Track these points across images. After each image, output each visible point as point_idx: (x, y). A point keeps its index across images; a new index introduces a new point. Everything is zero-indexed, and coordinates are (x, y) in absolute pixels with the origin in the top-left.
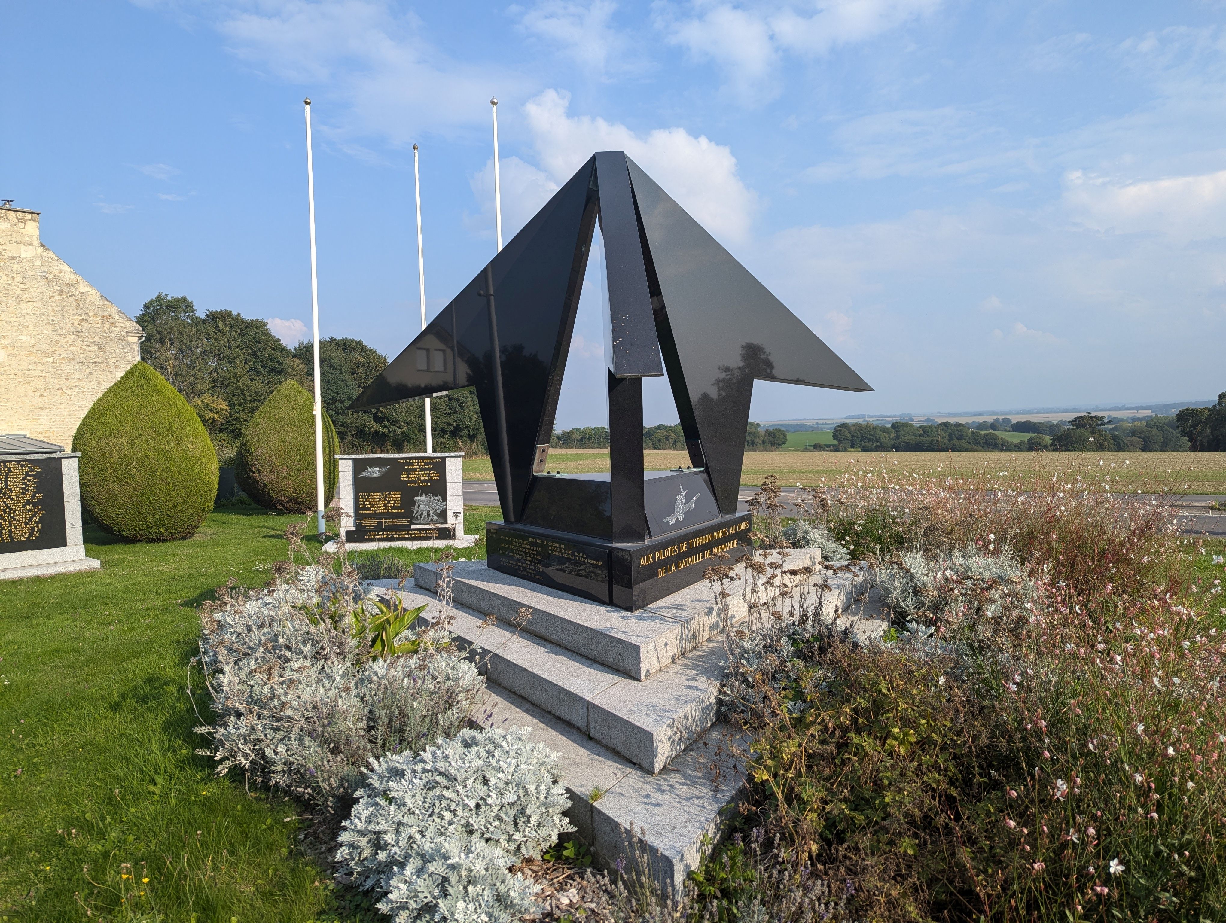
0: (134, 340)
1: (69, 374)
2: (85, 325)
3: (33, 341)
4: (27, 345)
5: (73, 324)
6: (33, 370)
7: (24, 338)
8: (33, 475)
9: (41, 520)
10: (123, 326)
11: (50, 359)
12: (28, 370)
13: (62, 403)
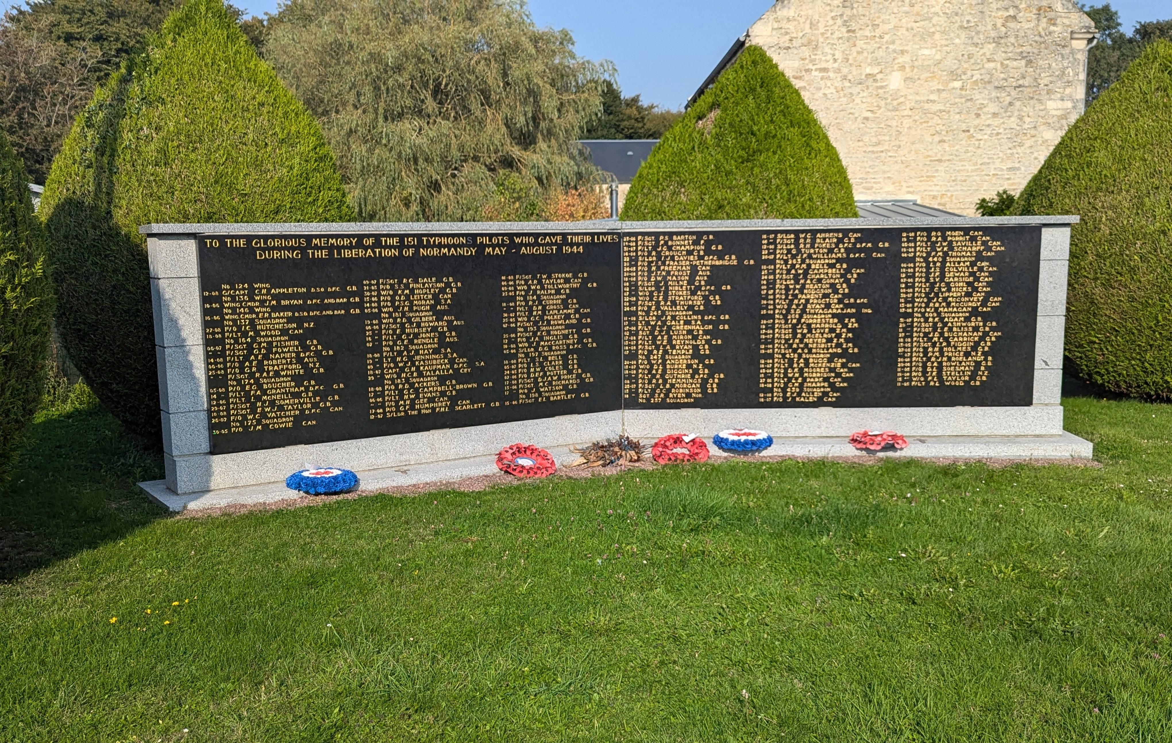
0: (1081, 45)
1: (982, 106)
2: (1012, 25)
3: (938, 57)
4: (930, 62)
5: (994, 25)
6: (933, 101)
7: (926, 52)
8: (988, 259)
9: (994, 350)
10: (1067, 22)
11: (958, 84)
12: (928, 101)
13: (967, 152)
